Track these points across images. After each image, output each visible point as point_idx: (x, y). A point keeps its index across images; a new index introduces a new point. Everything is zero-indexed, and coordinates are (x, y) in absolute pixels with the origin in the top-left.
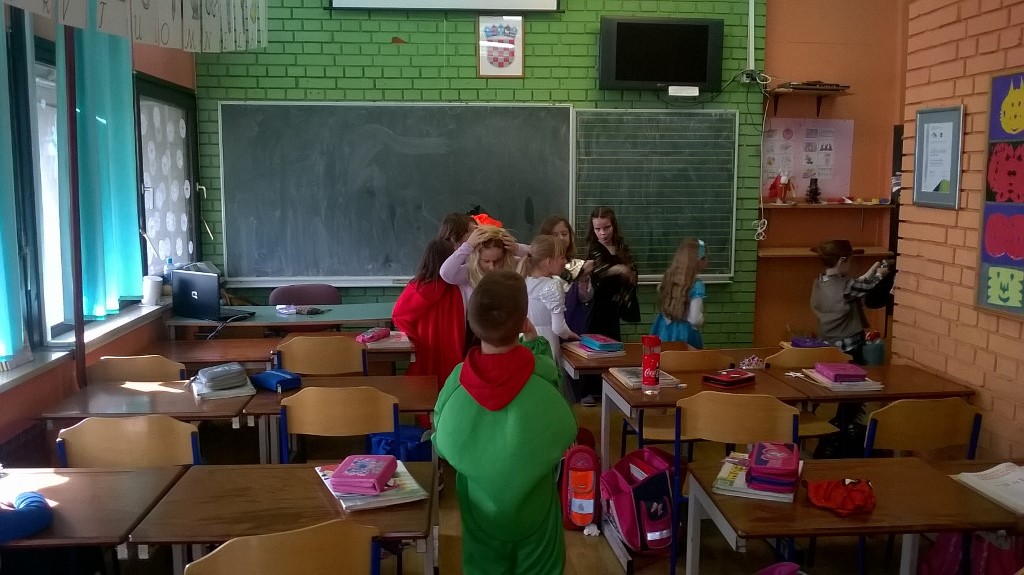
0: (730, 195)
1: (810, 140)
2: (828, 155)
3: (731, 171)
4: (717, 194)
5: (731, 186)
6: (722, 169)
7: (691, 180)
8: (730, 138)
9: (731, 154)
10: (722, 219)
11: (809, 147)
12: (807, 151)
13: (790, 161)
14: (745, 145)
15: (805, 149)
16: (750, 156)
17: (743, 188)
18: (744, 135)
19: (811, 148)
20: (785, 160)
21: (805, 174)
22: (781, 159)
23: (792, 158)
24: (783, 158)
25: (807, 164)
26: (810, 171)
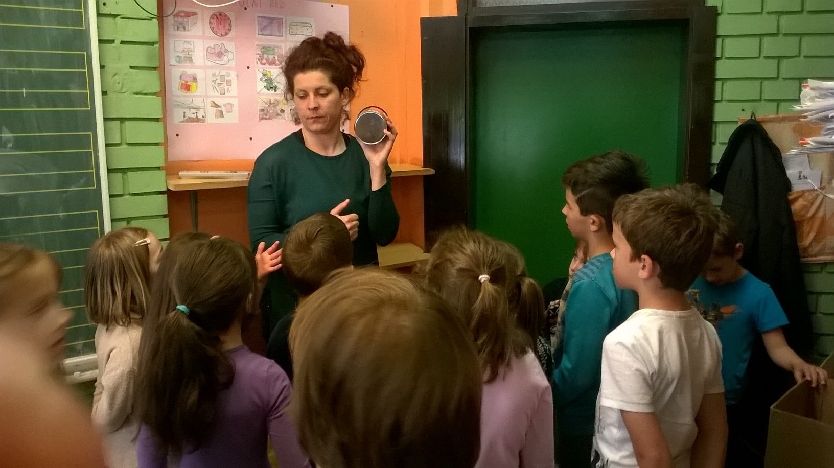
0: (88, 161)
1: (268, 40)
3: (83, 102)
5: (88, 141)
8: (75, 20)
9: (80, 62)
11: (268, 56)
12: (265, 64)
13: (229, 83)
14: (117, 42)
15: (261, 59)
16: (131, 67)
17: (124, 146)
18: (115, 16)
19: (271, 57)
20: (218, 81)
21: (263, 110)
22: (211, 78)
23: (233, 76)
24: (214, 75)
25: (265, 90)
26: (273, 104)
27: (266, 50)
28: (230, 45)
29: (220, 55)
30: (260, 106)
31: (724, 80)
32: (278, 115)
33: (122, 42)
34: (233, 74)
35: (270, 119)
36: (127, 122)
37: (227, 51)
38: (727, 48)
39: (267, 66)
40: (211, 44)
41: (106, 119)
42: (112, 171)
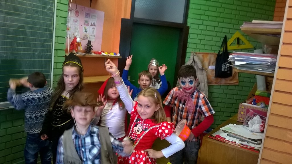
0: (51, 47)
1: (87, 19)
2: (94, 28)
3: (51, 31)
4: (43, 46)
5: (51, 41)
6: (46, 30)
7: (26, 35)
8: (51, 10)
9: (52, 21)
10: (46, 62)
11: (86, 23)
12: (85, 25)
13: (77, 29)
14: (59, 16)
15: (84, 24)
16: (61, 23)
17: (57, 44)
18: (59, 10)
19: (87, 24)
20: (75, 28)
21: (83, 37)
22: (73, 27)
23: (78, 28)
24: (74, 27)
25: (85, 32)
26: (86, 36)
27: (86, 21)
28: (78, 19)
29: (76, 22)
30: (83, 36)
31: (189, 43)
32: (87, 39)
33: (60, 17)
34: (78, 27)
35: (85, 39)
36: (59, 37)
37: (77, 21)
38: (190, 36)
39: (86, 26)
40: (75, 19)
41: (55, 36)
42: (55, 50)
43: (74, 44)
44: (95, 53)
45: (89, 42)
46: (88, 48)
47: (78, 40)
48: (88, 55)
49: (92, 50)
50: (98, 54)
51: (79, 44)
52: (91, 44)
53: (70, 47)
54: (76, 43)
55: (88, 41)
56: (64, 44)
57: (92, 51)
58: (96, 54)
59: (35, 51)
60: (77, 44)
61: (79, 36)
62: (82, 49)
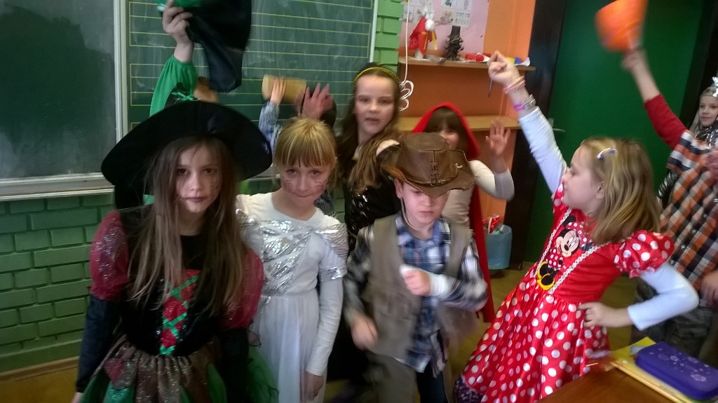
3: (369, 4)
6: (358, 1)
7: (316, 14)
17: (381, 34)
21: (442, 18)
25: (445, 6)
26: (448, 15)
30: (442, 15)
32: (449, 22)
35: (445, 24)
36: (386, 20)
41: (378, 16)
42: (376, 48)
43: (419, 37)
44: (467, 57)
45: (456, 30)
46: (451, 45)
47: (429, 24)
48: (450, 63)
49: (462, 49)
50: (475, 61)
51: (430, 35)
52: (459, 36)
53: (410, 43)
54: (424, 33)
55: (453, 27)
56: (396, 34)
57: (460, 52)
58: (469, 61)
59: (333, 51)
60: (425, 36)
61: (432, 15)
62: (436, 49)
